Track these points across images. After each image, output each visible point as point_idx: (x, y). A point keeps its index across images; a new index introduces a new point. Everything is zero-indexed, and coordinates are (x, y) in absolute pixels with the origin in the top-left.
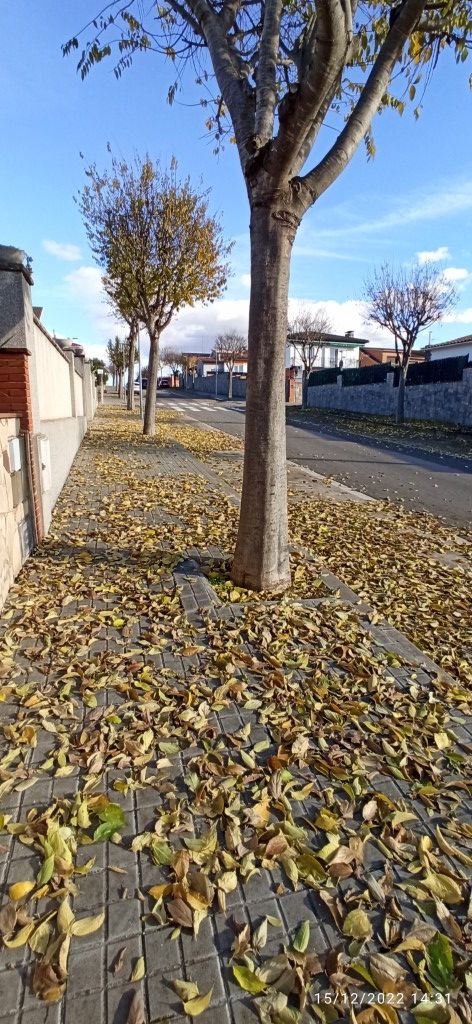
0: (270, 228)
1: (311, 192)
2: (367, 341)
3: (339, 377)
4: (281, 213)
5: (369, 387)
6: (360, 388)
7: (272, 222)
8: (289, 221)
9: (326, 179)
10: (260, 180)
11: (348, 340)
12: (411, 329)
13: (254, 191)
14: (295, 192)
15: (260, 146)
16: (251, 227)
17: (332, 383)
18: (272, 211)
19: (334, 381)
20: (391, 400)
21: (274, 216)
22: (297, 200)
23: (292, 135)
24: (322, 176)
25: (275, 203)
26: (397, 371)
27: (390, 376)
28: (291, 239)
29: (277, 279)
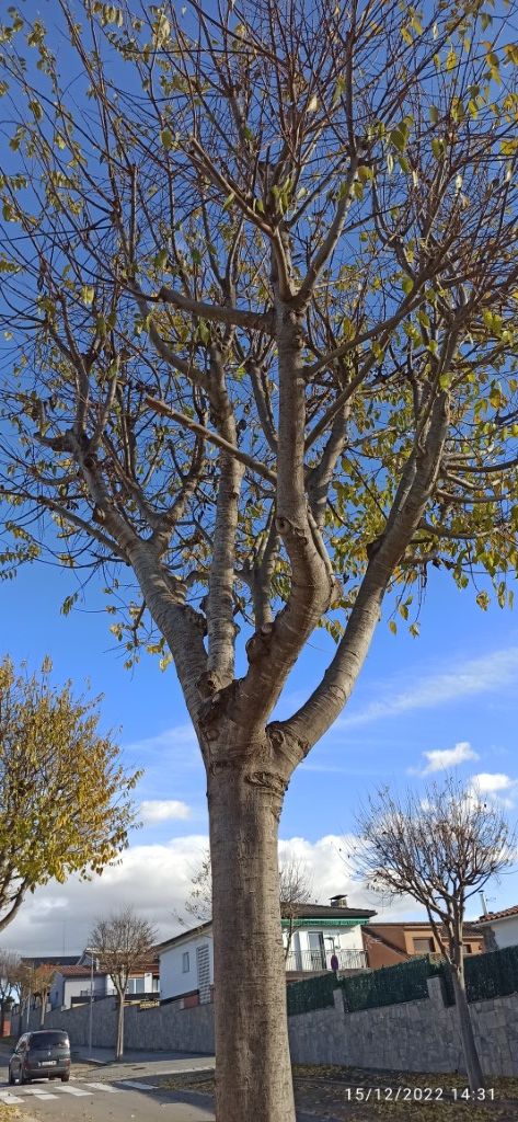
0: (243, 798)
1: (300, 743)
2: (373, 913)
3: (337, 994)
4: (259, 775)
5: (398, 1011)
6: (380, 1013)
7: (245, 789)
8: (272, 786)
9: (318, 725)
10: (222, 731)
11: (337, 914)
12: (451, 892)
13: (214, 747)
14: (277, 745)
15: (219, 687)
16: (209, 795)
17: (324, 1006)
18: (245, 772)
19: (329, 1002)
20: (447, 1037)
21: (247, 780)
22: (279, 753)
23: (269, 677)
24: (314, 721)
25: (248, 762)
26: (444, 973)
27: (434, 984)
28: (276, 812)
29: (260, 880)
